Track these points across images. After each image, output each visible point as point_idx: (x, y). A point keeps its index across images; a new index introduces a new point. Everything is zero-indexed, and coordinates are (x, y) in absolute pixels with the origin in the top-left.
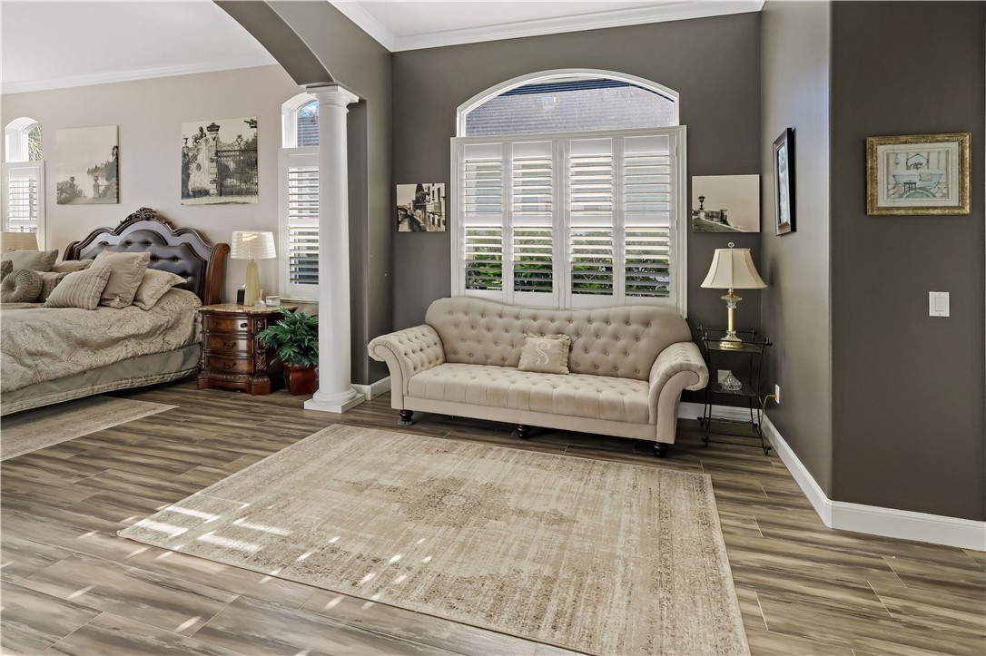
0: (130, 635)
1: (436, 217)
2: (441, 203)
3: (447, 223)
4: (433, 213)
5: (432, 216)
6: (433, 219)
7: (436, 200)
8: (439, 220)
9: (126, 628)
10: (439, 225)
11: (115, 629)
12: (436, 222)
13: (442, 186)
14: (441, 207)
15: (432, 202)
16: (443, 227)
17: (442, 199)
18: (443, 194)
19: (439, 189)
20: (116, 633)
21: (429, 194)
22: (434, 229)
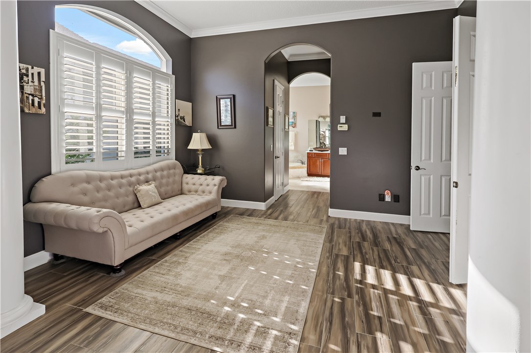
0: (363, 315)
1: (36, 100)
2: (41, 87)
3: (48, 106)
4: (32, 95)
5: (31, 97)
6: (33, 101)
7: (36, 83)
8: (39, 103)
9: (360, 318)
10: (40, 107)
11: (363, 322)
12: (36, 104)
13: (43, 71)
14: (41, 91)
15: (30, 84)
16: (43, 110)
17: (42, 84)
18: (43, 78)
19: (39, 74)
20: (364, 320)
21: (27, 76)
22: (33, 111)
